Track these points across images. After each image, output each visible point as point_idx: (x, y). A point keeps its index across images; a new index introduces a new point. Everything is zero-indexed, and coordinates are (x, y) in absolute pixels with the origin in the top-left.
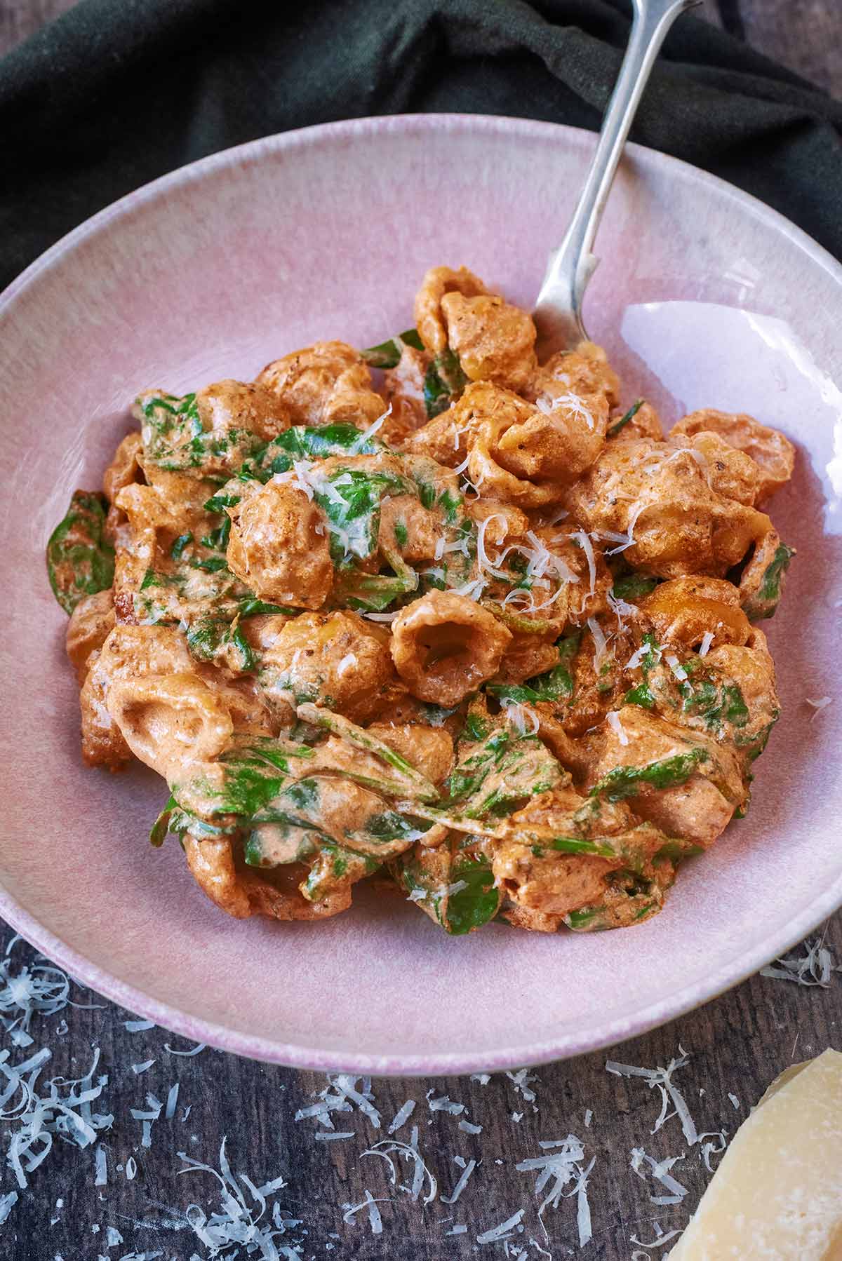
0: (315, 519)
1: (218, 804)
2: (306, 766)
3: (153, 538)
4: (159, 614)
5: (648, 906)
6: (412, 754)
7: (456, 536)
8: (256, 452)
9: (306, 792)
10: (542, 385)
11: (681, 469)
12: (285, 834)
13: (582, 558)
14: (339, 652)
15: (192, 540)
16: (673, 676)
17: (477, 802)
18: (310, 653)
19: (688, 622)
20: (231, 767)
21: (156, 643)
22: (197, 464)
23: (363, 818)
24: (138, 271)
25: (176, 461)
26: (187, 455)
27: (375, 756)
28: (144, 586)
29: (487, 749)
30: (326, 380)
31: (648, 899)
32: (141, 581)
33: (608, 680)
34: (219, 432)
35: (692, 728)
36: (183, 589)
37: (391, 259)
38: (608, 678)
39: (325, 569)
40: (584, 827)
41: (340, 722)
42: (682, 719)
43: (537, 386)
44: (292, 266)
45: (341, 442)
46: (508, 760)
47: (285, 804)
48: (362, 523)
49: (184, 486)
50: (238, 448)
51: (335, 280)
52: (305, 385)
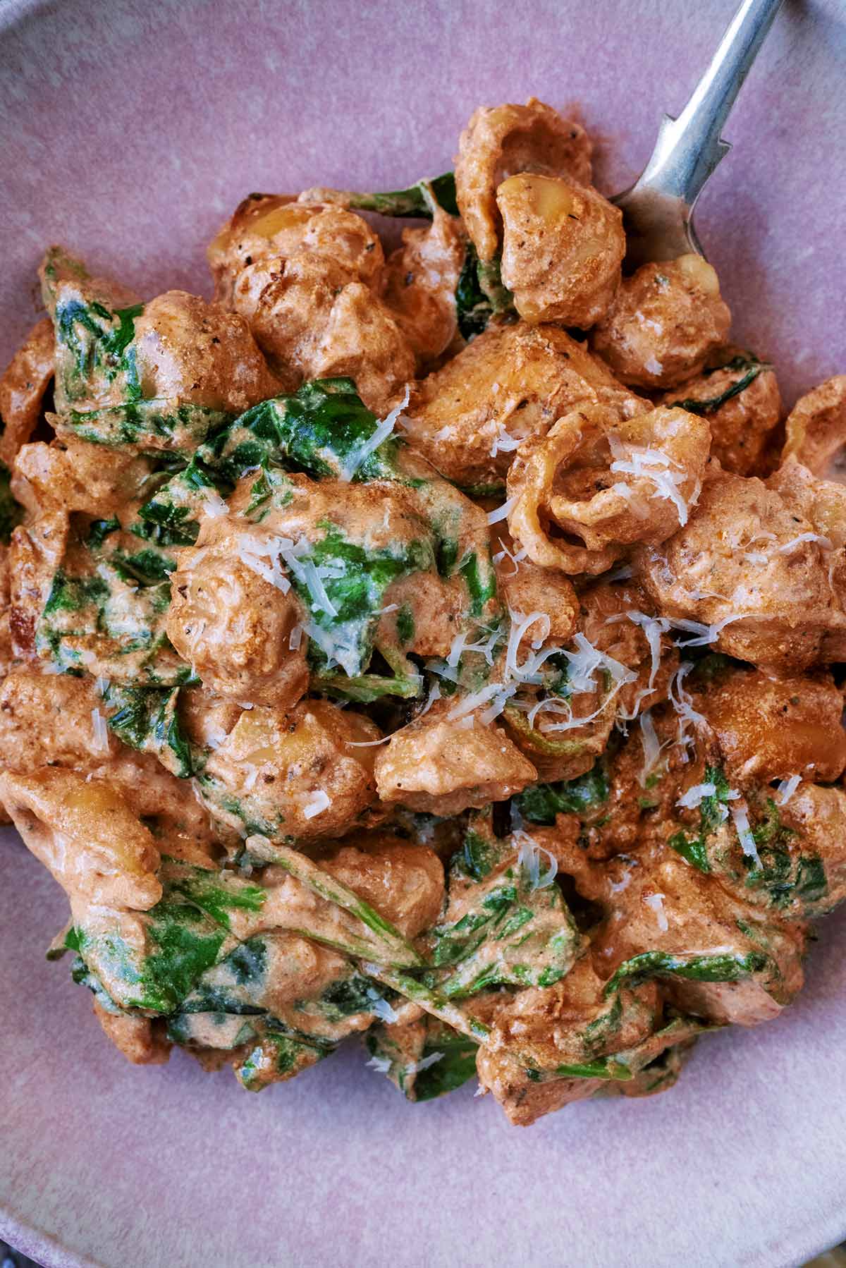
0: (291, 619)
1: (135, 993)
2: (253, 921)
3: (65, 527)
4: (69, 662)
5: (661, 1079)
6: (391, 908)
7: (477, 636)
8: (216, 435)
9: (250, 959)
10: (622, 324)
11: (795, 559)
12: (220, 1021)
13: (643, 648)
14: (308, 783)
15: (118, 526)
16: (737, 845)
17: (465, 976)
18: (269, 779)
19: (770, 761)
20: (157, 925)
21: (64, 714)
22: (130, 440)
23: (320, 986)
24: (58, 69)
25: (102, 431)
26: (118, 425)
27: (344, 910)
28: (51, 605)
29: (487, 905)
30: (321, 300)
31: (664, 1073)
32: (46, 598)
33: (655, 796)
34: (165, 402)
35: (751, 904)
36: (102, 612)
37: (429, 48)
38: (654, 792)
39: (298, 682)
40: (596, 1045)
41: (301, 864)
42: (741, 893)
43: (616, 322)
44: (284, 51)
45: (334, 446)
46: (511, 921)
47: (221, 978)
48: (356, 628)
49: (111, 460)
50: (189, 431)
51: (345, 71)
52: (290, 311)
